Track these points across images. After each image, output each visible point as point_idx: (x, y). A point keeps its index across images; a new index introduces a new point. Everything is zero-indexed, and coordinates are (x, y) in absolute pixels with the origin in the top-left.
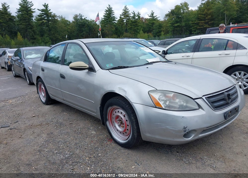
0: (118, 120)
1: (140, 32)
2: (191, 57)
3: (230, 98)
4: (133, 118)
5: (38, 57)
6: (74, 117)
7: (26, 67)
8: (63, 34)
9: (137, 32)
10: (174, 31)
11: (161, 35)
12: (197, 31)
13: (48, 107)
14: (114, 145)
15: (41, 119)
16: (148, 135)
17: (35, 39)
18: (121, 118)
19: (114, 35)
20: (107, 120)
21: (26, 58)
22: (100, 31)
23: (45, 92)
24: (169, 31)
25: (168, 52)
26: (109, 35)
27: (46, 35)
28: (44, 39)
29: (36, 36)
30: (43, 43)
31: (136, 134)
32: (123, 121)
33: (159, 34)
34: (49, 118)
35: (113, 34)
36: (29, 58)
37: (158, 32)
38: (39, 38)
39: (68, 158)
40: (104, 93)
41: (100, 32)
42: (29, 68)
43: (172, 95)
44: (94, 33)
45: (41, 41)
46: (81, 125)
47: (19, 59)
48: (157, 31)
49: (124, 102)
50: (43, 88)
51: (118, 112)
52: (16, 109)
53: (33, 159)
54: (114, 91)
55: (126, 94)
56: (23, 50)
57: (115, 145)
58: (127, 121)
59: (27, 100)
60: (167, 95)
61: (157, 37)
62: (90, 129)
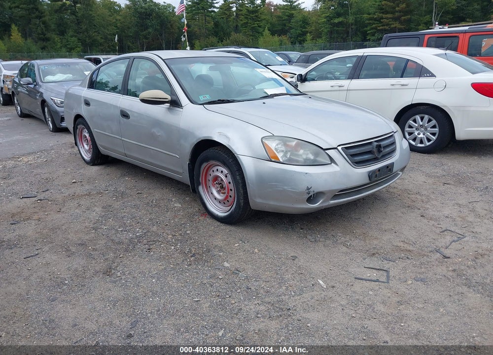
0: (217, 183)
1: (264, 33)
2: (345, 88)
3: (381, 151)
4: (238, 178)
5: (67, 79)
6: (143, 184)
7: (45, 97)
8: (106, 31)
9: (259, 33)
10: (331, 32)
11: (307, 41)
12: (376, 35)
13: (95, 169)
14: (209, 220)
15: (87, 187)
16: (259, 200)
17: (47, 40)
18: (222, 180)
19: (210, 37)
20: (199, 184)
21: (45, 81)
22: (184, 32)
23: (90, 143)
24: (321, 34)
25: (308, 77)
26: (201, 36)
27: (71, 33)
28: (67, 42)
29: (49, 34)
30: (64, 50)
31: (242, 201)
32: (223, 184)
33: (302, 39)
34: (101, 185)
35: (209, 35)
36: (51, 81)
37: (300, 34)
38: (57, 38)
39: (140, 236)
40: (195, 141)
41: (186, 34)
42: (52, 99)
43: (294, 143)
44: (171, 31)
45: (59, 45)
46: (157, 196)
47: (32, 82)
48: (298, 32)
49: (227, 154)
50: (87, 135)
51: (217, 170)
52: (39, 171)
53: (87, 237)
54: (211, 137)
55: (229, 142)
56: (38, 66)
57: (211, 220)
58: (230, 183)
59: (54, 157)
60: (288, 143)
61: (297, 45)
62: (172, 201)
